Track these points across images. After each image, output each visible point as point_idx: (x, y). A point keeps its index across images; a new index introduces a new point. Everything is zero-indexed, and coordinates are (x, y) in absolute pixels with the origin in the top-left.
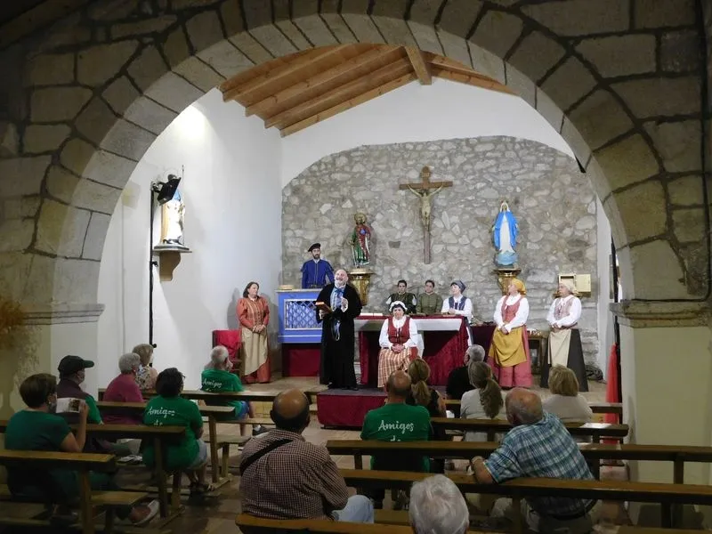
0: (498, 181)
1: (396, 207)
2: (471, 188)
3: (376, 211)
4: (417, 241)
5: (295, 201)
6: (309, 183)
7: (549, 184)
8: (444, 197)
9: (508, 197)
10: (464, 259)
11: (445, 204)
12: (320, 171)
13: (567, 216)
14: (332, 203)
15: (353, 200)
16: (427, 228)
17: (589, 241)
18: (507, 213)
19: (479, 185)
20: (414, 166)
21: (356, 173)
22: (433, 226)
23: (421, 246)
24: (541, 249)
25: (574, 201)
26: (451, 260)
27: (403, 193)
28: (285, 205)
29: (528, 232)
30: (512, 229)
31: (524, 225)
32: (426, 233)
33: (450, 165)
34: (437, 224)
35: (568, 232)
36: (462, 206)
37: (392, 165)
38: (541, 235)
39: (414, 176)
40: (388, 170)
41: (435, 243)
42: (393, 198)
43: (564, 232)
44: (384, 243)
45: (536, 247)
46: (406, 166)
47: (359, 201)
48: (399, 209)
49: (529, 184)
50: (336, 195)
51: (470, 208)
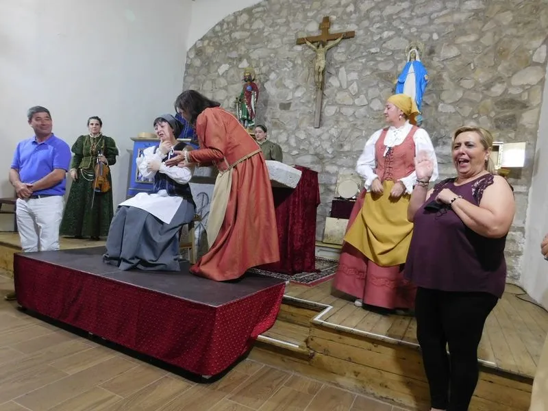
0: (410, 28)
1: (291, 64)
2: (376, 38)
3: (270, 71)
4: (309, 102)
5: (198, 63)
6: (211, 44)
7: (480, 26)
8: (343, 50)
9: (421, 46)
10: (359, 123)
11: (343, 59)
12: (222, 31)
13: (500, 68)
14: (230, 64)
15: (249, 59)
16: (321, 86)
17: (528, 101)
18: (416, 61)
19: (386, 34)
20: (314, 18)
21: (255, 30)
22: (327, 85)
23: (313, 108)
24: (456, 113)
25: (514, 45)
26: (345, 125)
27: (299, 48)
28: (188, 66)
29: (442, 91)
30: (420, 82)
31: (437, 80)
32: (320, 92)
33: (355, 12)
34: (333, 82)
35: (498, 90)
36: (364, 60)
37: (291, 18)
38: (460, 94)
39: (313, 28)
40: (287, 23)
41: (327, 104)
42: (290, 54)
43: (493, 89)
44: (274, 104)
45: (451, 109)
46: (306, 17)
47: (255, 59)
48: (294, 66)
49: (451, 28)
50: (234, 54)
51: (372, 63)
